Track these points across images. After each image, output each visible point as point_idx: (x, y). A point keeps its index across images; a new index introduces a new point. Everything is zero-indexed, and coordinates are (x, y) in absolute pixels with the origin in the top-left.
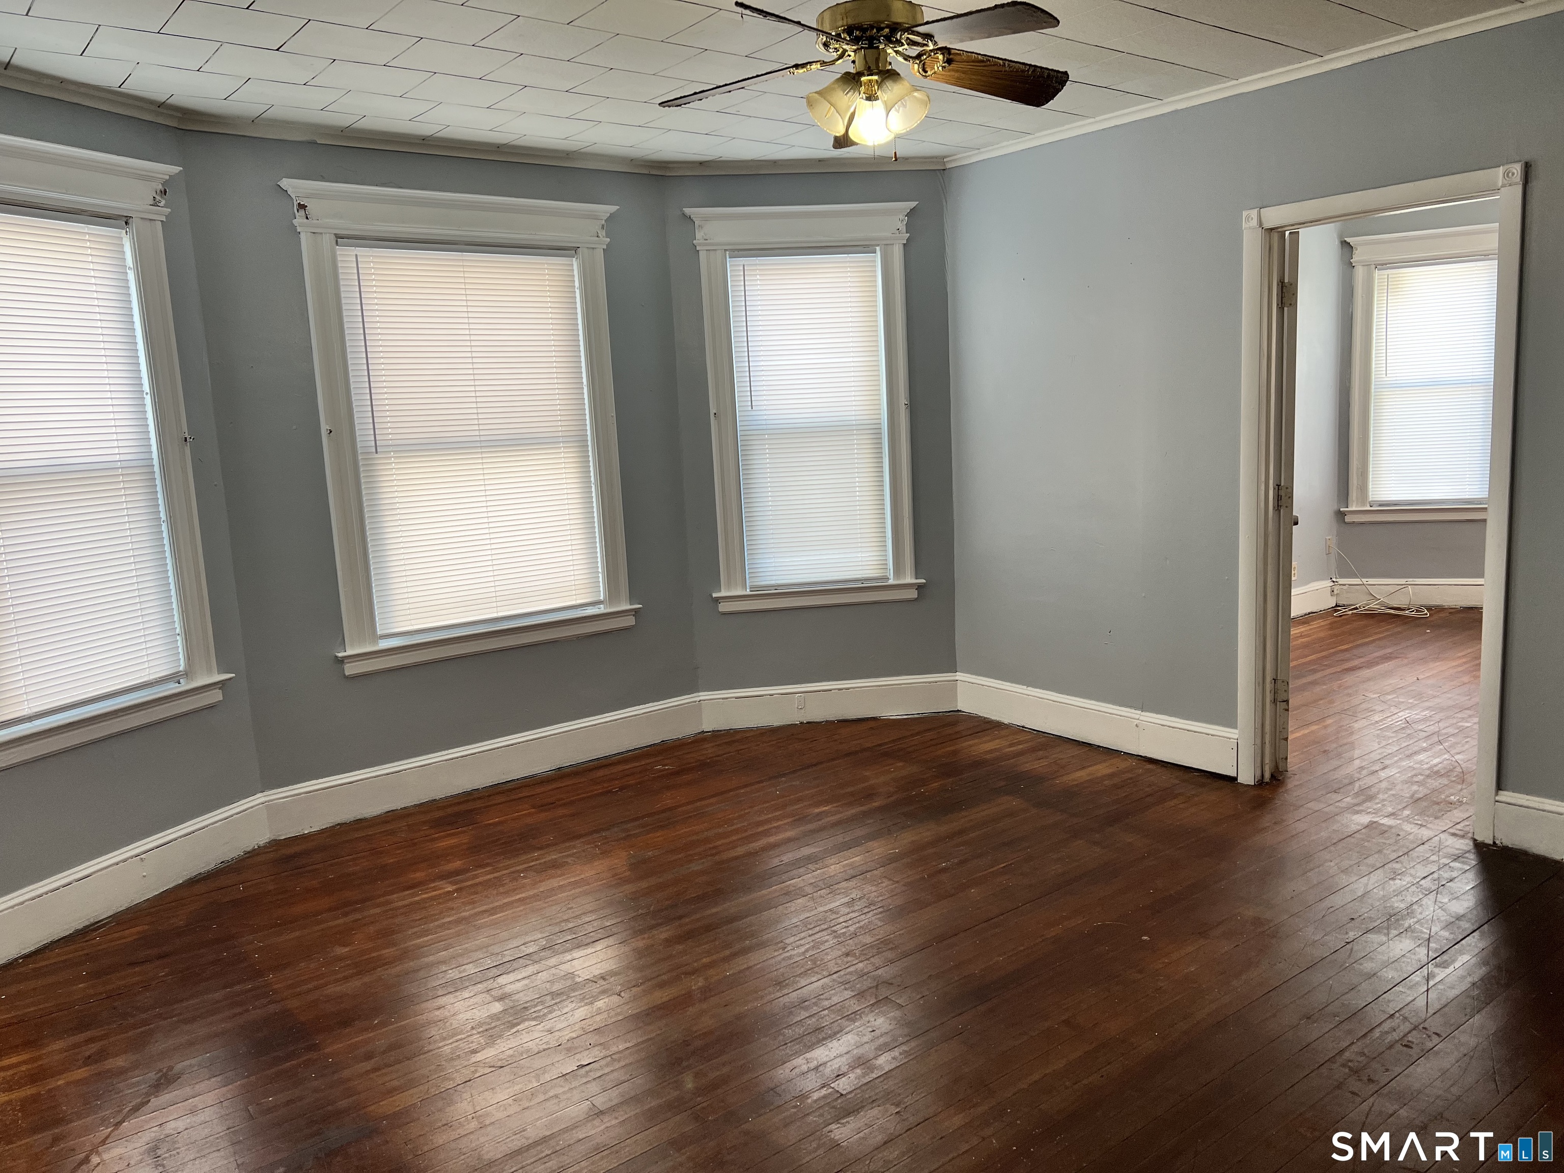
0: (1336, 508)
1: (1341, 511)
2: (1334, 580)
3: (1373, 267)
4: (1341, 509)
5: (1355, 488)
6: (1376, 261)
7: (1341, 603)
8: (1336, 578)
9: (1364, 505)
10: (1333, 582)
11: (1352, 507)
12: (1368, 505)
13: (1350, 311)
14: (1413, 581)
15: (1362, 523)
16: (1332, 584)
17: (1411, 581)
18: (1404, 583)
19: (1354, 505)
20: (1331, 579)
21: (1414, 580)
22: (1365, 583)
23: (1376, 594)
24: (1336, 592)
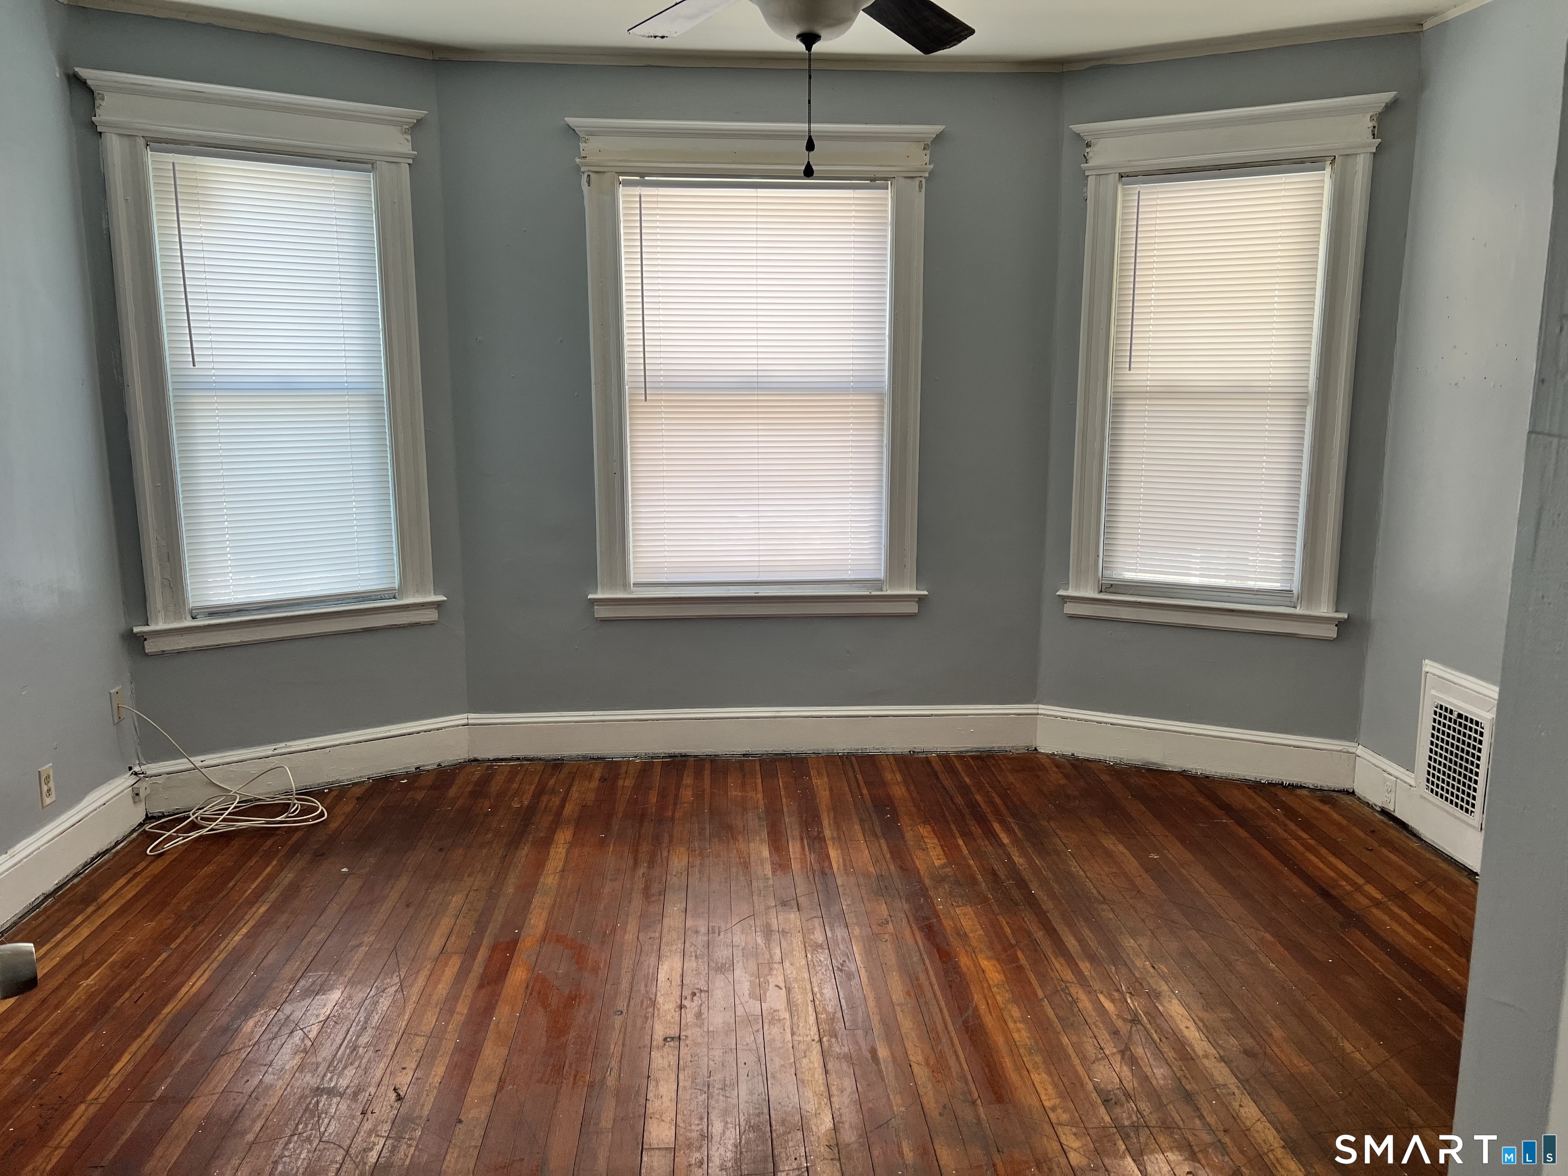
0: (122, 626)
1: (135, 634)
2: (137, 769)
3: (142, 142)
4: (136, 630)
5: (158, 584)
6: (149, 131)
7: (155, 810)
8: (140, 765)
9: (180, 618)
10: (136, 774)
11: (157, 623)
12: (189, 617)
13: (104, 226)
14: (286, 747)
15: (180, 653)
16: (133, 780)
17: (282, 747)
18: (271, 752)
19: (161, 620)
20: (130, 768)
21: (288, 744)
22: (199, 764)
23: (221, 783)
24: (142, 794)
